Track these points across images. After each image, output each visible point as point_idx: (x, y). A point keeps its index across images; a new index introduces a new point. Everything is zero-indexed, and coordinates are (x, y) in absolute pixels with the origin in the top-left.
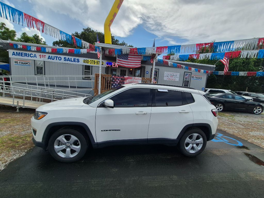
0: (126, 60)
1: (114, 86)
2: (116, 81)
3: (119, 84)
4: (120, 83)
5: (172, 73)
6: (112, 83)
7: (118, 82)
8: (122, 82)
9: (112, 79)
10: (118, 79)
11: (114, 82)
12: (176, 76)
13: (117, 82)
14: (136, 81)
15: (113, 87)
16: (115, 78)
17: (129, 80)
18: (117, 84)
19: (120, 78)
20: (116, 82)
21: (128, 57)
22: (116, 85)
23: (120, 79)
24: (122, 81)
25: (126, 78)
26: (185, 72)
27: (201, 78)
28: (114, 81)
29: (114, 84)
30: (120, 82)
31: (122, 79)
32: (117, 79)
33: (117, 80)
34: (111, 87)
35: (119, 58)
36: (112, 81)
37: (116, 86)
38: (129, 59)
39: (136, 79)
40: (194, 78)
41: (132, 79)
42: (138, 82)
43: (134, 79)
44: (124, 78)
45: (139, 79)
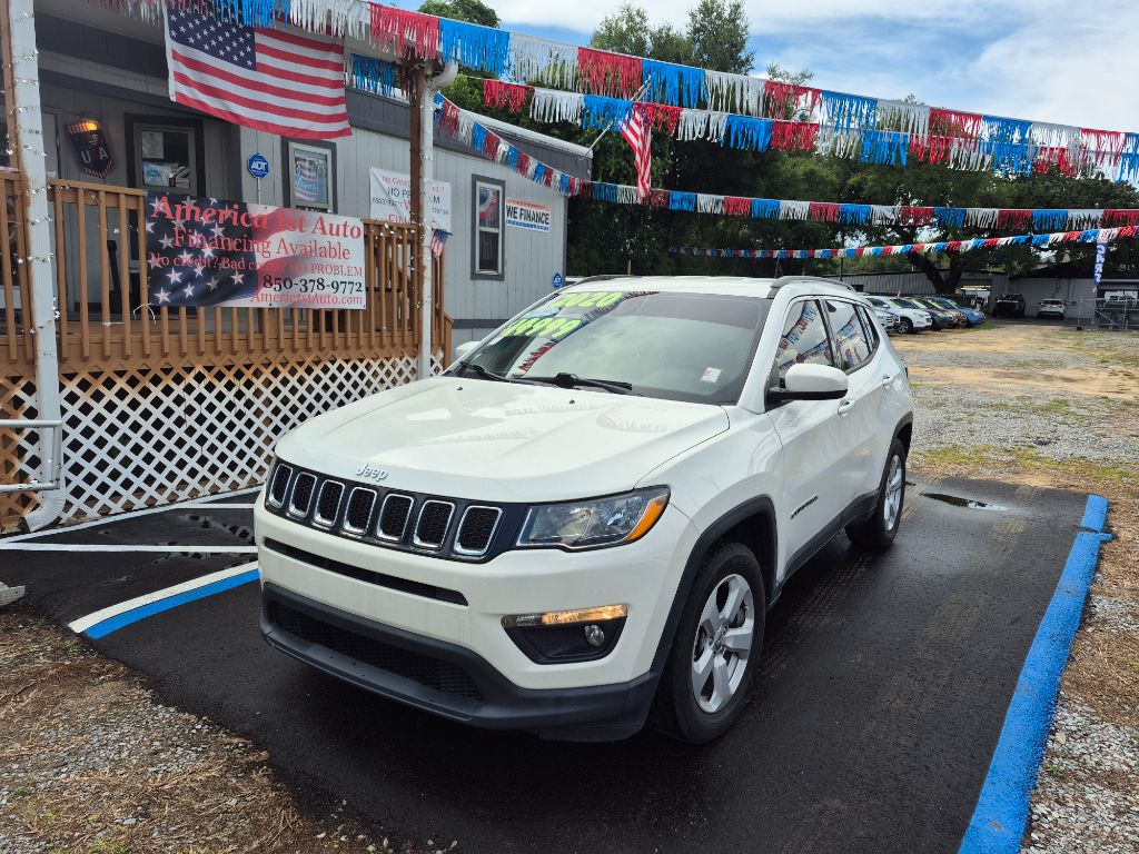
0: (242, 63)
1: (176, 289)
2: (185, 244)
3: (211, 269)
4: (222, 265)
6: (155, 262)
7: (208, 251)
8: (231, 255)
9: (149, 227)
10: (206, 232)
11: (172, 253)
13: (197, 252)
14: (334, 240)
15: (163, 296)
16: (179, 223)
17: (288, 236)
18: (199, 271)
19: (216, 217)
20: (186, 257)
21: (251, 42)
22: (189, 278)
23: (218, 231)
24: (232, 245)
25: (261, 219)
26: (476, 178)
27: (544, 218)
28: (166, 242)
29: (175, 277)
30: (221, 254)
31: (229, 228)
32: (192, 225)
33: (195, 239)
34: (151, 298)
35: (182, 39)
36: (154, 248)
37: (189, 291)
38: (261, 58)
39: (331, 225)
40: (518, 220)
41: (301, 231)
42: (344, 254)
43: (319, 226)
44: (248, 219)
45: (345, 225)
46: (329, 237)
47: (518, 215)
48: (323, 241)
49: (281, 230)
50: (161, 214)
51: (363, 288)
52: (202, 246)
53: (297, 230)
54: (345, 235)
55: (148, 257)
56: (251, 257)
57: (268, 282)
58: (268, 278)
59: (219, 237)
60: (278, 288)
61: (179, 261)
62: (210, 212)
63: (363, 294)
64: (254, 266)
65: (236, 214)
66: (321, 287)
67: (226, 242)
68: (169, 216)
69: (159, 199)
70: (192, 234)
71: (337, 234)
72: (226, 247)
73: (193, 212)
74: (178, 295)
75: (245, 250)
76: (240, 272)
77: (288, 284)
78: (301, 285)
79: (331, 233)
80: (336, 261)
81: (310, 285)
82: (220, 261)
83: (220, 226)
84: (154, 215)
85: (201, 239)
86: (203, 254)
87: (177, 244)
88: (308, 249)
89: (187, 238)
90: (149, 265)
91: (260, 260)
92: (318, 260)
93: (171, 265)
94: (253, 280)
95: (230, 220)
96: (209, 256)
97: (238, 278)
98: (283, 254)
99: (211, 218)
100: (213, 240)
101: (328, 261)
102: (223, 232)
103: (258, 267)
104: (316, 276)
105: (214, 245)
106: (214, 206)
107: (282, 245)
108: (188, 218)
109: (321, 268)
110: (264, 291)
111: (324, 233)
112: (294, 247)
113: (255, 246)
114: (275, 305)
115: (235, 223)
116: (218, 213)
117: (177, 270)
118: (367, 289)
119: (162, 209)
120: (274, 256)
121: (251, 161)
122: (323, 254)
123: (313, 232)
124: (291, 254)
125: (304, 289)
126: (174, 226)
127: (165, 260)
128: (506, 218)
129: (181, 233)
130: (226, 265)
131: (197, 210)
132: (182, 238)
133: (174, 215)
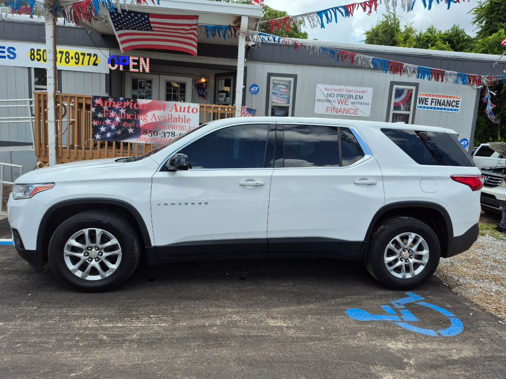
1: (103, 134)
2: (108, 117)
3: (119, 127)
4: (124, 125)
5: (344, 89)
6: (95, 123)
7: (118, 119)
8: (129, 121)
9: (94, 110)
10: (118, 111)
11: (102, 120)
12: (360, 100)
13: (113, 119)
14: (182, 114)
15: (98, 136)
16: (106, 108)
17: (157, 113)
18: (113, 127)
20: (108, 121)
22: (109, 129)
23: (123, 111)
24: (129, 117)
25: (143, 105)
26: (394, 83)
27: (454, 104)
28: (100, 115)
29: (103, 129)
30: (123, 120)
31: (128, 110)
32: (111, 108)
33: (113, 114)
34: (94, 137)
35: (121, 29)
36: (95, 118)
37: (109, 135)
39: (181, 107)
40: (429, 105)
41: (164, 110)
42: (188, 121)
43: (174, 107)
44: (137, 106)
45: (189, 107)
46: (179, 113)
47: (429, 103)
48: (176, 115)
49: (153, 110)
50: (98, 105)
52: (115, 117)
53: (162, 110)
54: (188, 112)
55: (93, 121)
56: (138, 122)
57: (145, 132)
58: (145, 131)
59: (123, 113)
60: (150, 135)
61: (105, 123)
62: (120, 103)
64: (139, 125)
65: (132, 104)
66: (173, 136)
67: (126, 115)
68: (102, 105)
69: (98, 99)
70: (111, 112)
71: (184, 111)
72: (126, 117)
73: (112, 103)
74: (104, 136)
75: (135, 119)
76: (132, 128)
77: (156, 134)
78: (162, 134)
79: (180, 111)
80: (183, 124)
81: (167, 135)
82: (123, 123)
83: (124, 109)
84: (96, 105)
85: (115, 114)
86: (115, 120)
87: (105, 116)
88: (167, 118)
89: (109, 114)
90: (93, 124)
91: (142, 123)
92: (172, 124)
93: (102, 125)
94: (138, 131)
95: (129, 106)
96: (118, 121)
97: (131, 131)
98: (154, 120)
99: (120, 106)
100: (120, 114)
101: (178, 124)
102: (125, 111)
103: (141, 126)
104: (171, 130)
105: (120, 117)
106: (122, 101)
107: (154, 117)
108: (110, 106)
109: (173, 127)
110: (143, 136)
111: (177, 111)
112: (160, 117)
113: (140, 117)
114: (148, 143)
115: (131, 107)
116: (123, 104)
117: (104, 126)
119: (99, 103)
120: (149, 121)
121: (251, 87)
122: (175, 121)
123: (171, 111)
124: (158, 120)
125: (164, 136)
126: (104, 109)
127: (99, 123)
128: (418, 104)
129: (106, 112)
130: (126, 125)
131: (114, 102)
132: (107, 114)
133: (104, 105)
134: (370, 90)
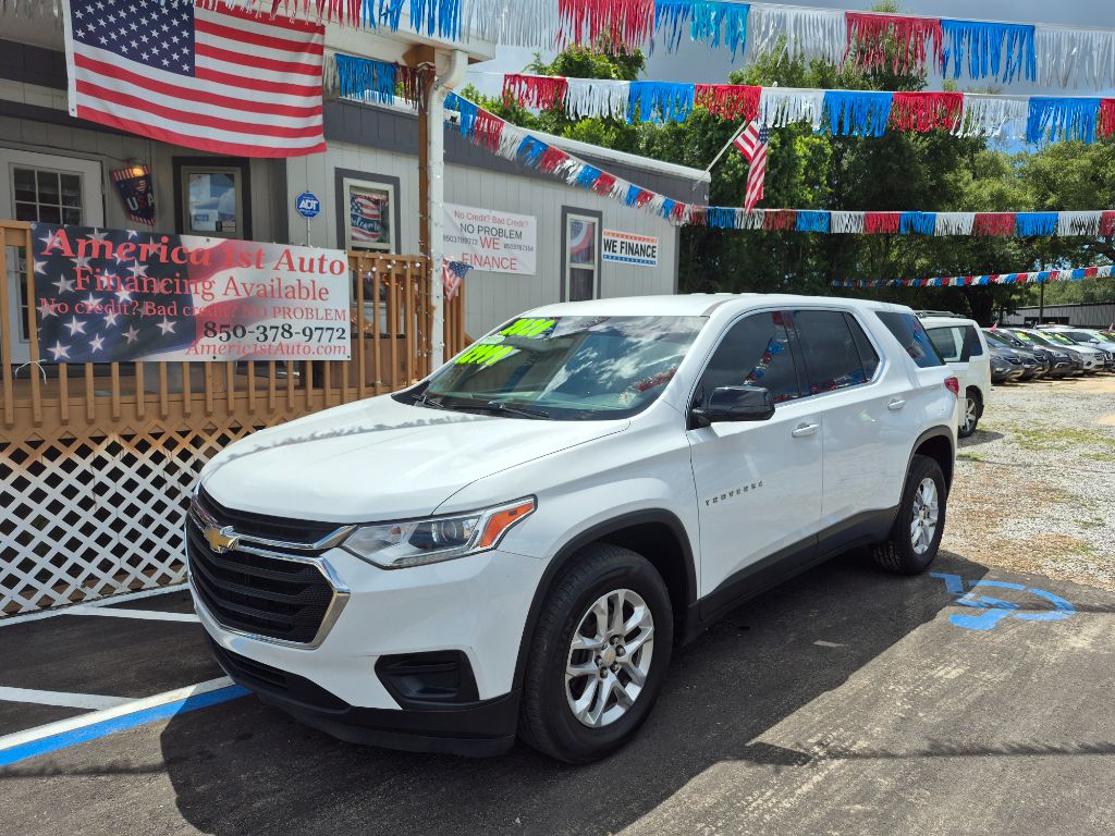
0: (175, 68)
1: (78, 343)
2: (91, 287)
3: (129, 318)
4: (145, 311)
5: (492, 216)
6: (47, 310)
7: (124, 295)
8: (161, 300)
9: (38, 267)
10: (122, 272)
11: (73, 299)
12: (517, 241)
13: (108, 297)
14: (306, 278)
15: (60, 351)
16: (81, 262)
17: (239, 274)
18: (110, 319)
19: (137, 253)
20: (92, 303)
21: (190, 42)
22: (97, 327)
23: (138, 270)
24: (159, 287)
25: (200, 254)
26: (566, 210)
27: (650, 251)
28: (64, 285)
29: (76, 327)
30: (139, 297)
31: (154, 267)
32: (100, 263)
33: (106, 279)
34: (43, 354)
35: (91, 40)
36: (47, 292)
37: (97, 344)
38: (201, 61)
39: (302, 260)
40: (618, 254)
41: (258, 267)
42: (322, 294)
43: (285, 260)
44: (182, 255)
45: (322, 260)
46: (298, 274)
47: (618, 249)
48: (289, 278)
49: (229, 266)
50: (57, 252)
51: (348, 335)
52: (115, 288)
53: (253, 267)
54: (321, 271)
55: (38, 303)
56: (185, 301)
57: (211, 329)
58: (210, 325)
59: (139, 277)
60: (224, 336)
61: (84, 308)
62: (128, 247)
63: (347, 343)
64: (191, 311)
65: (164, 248)
66: (287, 335)
67: (150, 283)
68: (68, 252)
69: (54, 233)
70: (102, 274)
71: (311, 270)
72: (150, 289)
73: (102, 248)
74: (80, 349)
75: (178, 292)
76: (170, 319)
77: (239, 332)
78: (258, 333)
79: (302, 269)
80: (310, 303)
81: (270, 334)
82: (141, 306)
83: (141, 264)
84: (46, 253)
85: (114, 280)
86: (117, 298)
87: (80, 287)
88: (269, 289)
89: (93, 280)
90: (38, 314)
91: (199, 304)
92: (283, 303)
93: (72, 312)
94: (189, 331)
95: (156, 256)
96: (126, 301)
97: (167, 327)
98: (232, 295)
99: (128, 255)
100: (132, 281)
101: (297, 303)
102: (146, 271)
103: (197, 312)
104: (279, 321)
105: (132, 287)
106: (134, 240)
107: (231, 285)
108: (95, 253)
109: (287, 312)
110: (204, 341)
111: (291, 268)
112: (248, 287)
113: (192, 287)
114: (220, 358)
115: (163, 259)
116: (139, 249)
117: (80, 319)
118: (354, 336)
119: (56, 245)
120: (219, 298)
122: (290, 295)
123: (276, 268)
124: (244, 295)
125: (262, 337)
126: (75, 264)
127: (63, 308)
128: (603, 252)
129: (84, 273)
130: (151, 311)
131: (109, 245)
132: (87, 279)
133: (75, 251)
134: (532, 220)
